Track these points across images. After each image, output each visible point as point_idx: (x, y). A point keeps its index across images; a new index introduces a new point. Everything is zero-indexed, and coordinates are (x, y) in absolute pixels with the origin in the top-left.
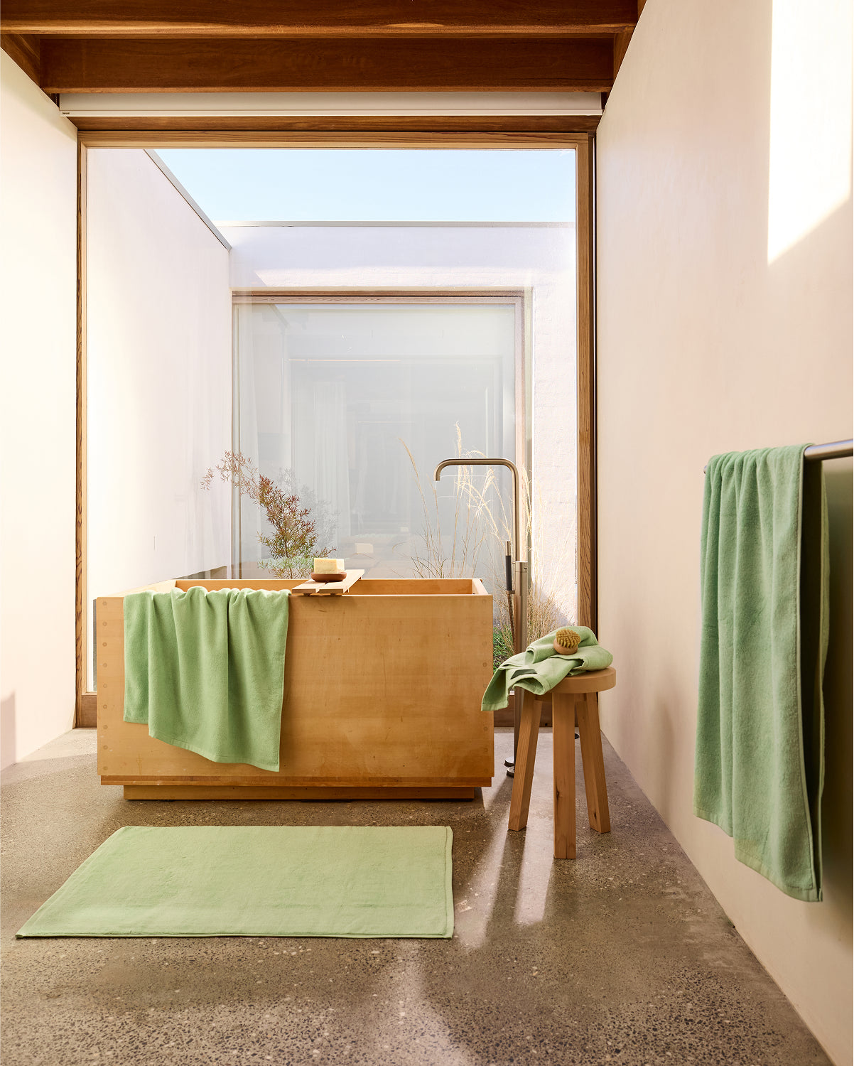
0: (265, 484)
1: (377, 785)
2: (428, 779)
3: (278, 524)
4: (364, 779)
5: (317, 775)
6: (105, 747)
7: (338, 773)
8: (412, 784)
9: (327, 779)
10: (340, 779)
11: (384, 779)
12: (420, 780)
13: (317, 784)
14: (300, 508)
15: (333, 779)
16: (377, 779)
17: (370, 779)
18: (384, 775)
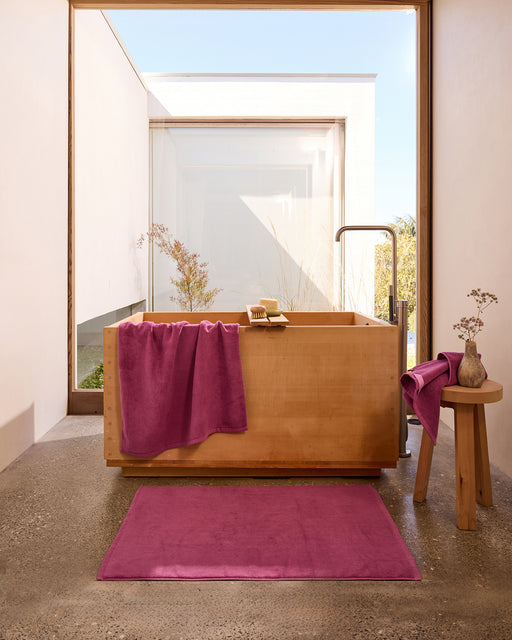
0: (178, 245)
1: (312, 466)
2: (350, 463)
3: (184, 272)
4: (303, 463)
5: (268, 459)
6: (110, 439)
7: (283, 458)
8: (338, 467)
9: (275, 463)
10: (284, 463)
11: (317, 463)
12: (343, 463)
13: (267, 466)
14: (199, 261)
15: (279, 463)
16: (312, 463)
17: (307, 463)
18: (317, 460)
